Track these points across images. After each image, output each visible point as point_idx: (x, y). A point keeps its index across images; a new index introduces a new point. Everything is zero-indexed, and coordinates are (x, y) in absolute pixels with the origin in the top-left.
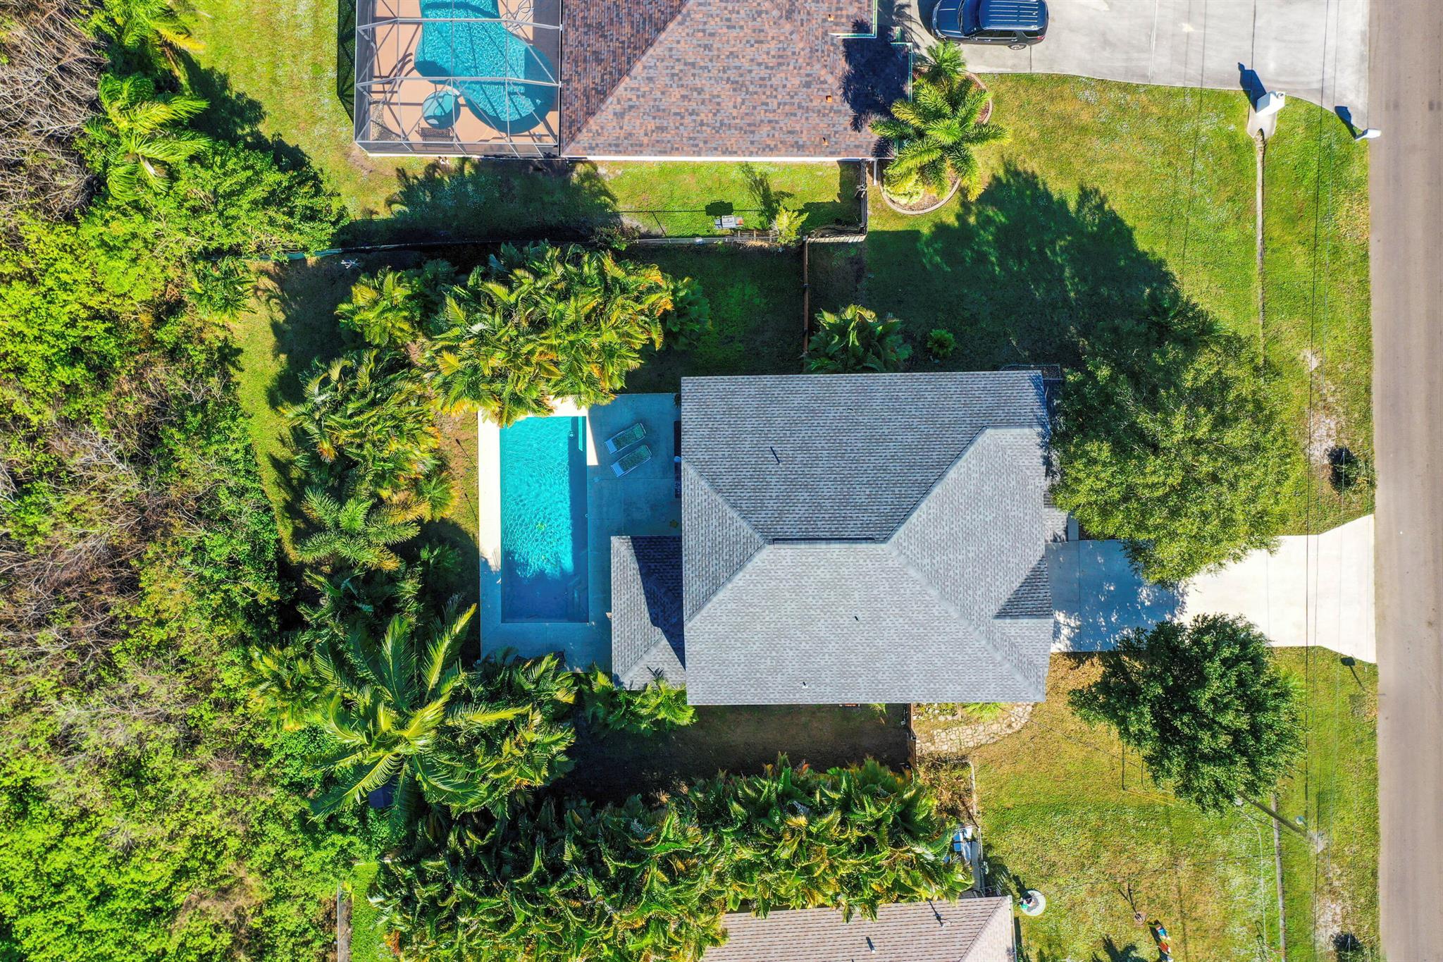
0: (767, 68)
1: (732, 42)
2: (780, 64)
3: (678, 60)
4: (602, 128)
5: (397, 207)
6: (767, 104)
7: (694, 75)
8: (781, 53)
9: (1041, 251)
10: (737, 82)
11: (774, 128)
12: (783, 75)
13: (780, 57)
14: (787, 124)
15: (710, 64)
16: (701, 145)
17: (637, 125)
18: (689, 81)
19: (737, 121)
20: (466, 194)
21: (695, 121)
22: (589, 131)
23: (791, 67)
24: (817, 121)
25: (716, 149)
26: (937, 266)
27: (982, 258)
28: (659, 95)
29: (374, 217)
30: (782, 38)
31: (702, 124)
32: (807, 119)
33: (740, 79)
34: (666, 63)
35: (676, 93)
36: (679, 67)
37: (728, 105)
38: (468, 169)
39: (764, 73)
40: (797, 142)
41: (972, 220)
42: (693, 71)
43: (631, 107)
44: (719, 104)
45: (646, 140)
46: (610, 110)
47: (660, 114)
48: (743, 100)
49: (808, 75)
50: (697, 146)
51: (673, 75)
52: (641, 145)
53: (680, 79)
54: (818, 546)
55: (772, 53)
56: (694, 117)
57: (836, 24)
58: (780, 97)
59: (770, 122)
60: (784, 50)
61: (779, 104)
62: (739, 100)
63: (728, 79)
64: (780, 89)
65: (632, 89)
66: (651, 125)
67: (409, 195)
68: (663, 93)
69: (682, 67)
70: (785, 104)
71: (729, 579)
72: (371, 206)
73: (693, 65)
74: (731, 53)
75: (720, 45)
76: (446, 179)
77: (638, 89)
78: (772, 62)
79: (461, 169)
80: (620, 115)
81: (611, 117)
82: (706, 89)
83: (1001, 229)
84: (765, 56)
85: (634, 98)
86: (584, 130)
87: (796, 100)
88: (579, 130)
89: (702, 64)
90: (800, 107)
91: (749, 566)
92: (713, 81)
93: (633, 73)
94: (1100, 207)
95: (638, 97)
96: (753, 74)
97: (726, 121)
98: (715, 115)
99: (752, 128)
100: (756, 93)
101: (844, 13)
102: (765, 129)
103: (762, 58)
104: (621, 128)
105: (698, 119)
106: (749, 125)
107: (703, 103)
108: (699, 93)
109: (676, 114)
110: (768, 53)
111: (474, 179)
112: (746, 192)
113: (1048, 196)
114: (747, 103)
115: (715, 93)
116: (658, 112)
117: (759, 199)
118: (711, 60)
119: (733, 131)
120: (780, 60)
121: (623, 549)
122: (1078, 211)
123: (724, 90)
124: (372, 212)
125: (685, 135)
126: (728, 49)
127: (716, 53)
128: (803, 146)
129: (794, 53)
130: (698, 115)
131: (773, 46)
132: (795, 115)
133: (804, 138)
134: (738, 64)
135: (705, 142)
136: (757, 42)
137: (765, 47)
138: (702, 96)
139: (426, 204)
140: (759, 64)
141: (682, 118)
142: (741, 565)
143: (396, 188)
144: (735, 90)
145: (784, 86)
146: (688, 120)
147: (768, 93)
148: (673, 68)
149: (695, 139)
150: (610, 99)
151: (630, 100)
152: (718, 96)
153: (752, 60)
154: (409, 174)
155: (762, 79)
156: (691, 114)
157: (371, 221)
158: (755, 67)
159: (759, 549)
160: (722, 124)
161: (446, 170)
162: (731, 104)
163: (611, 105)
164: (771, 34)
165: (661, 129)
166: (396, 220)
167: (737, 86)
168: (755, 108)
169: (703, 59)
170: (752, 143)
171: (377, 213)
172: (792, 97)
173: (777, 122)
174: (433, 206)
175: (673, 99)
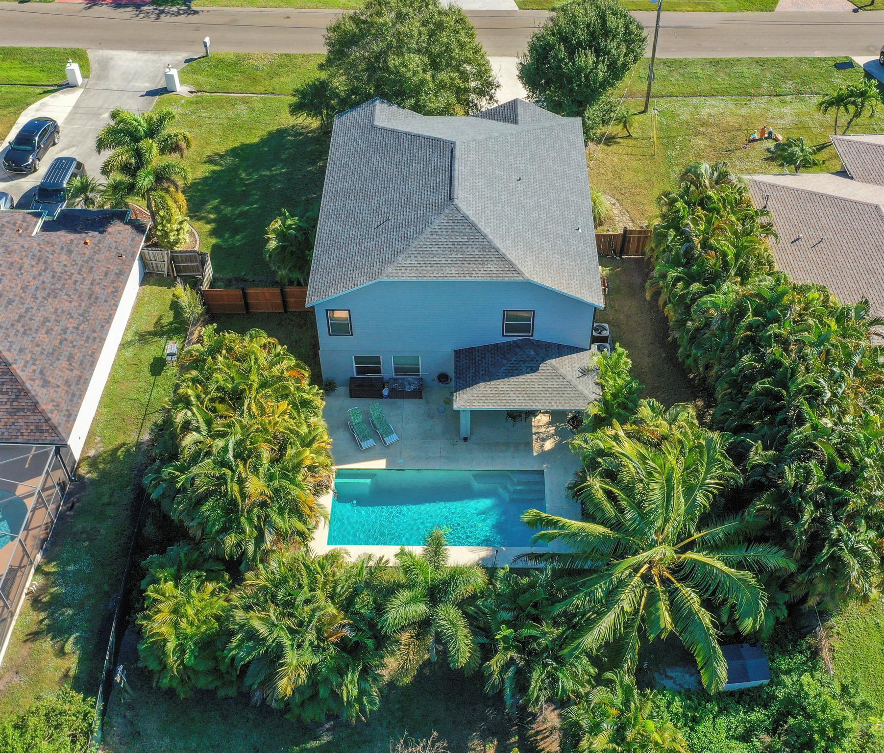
0: (45, 271)
1: (13, 285)
2: (45, 262)
3: (13, 325)
4: (53, 401)
5: (69, 647)
6: (76, 282)
7: (31, 319)
8: (36, 258)
9: (246, 185)
10: (49, 294)
11: (99, 284)
12: (55, 264)
13: (39, 260)
14: (97, 275)
15: (26, 306)
16: (95, 335)
17: (60, 372)
18: (35, 325)
19: (83, 304)
20: (75, 573)
21: (72, 332)
22: (52, 412)
23: (51, 257)
24: (103, 256)
25: (103, 327)
26: (243, 238)
27: (242, 214)
28: (39, 349)
29: (72, 673)
30: (24, 254)
31: (77, 329)
32: (98, 261)
33: (47, 291)
34: (12, 334)
35: (41, 336)
36: (19, 327)
37: (66, 306)
38: (52, 568)
39: (49, 274)
40: (116, 274)
41: (212, 216)
42: (27, 319)
43: (41, 372)
44: (63, 312)
45: (76, 372)
46: (38, 389)
47: (56, 354)
48: (66, 294)
49: (62, 248)
50: (95, 339)
51: (24, 333)
52: (80, 377)
53: (30, 329)
54: (456, 175)
55: (34, 263)
56: (68, 332)
57: (26, 229)
58: (73, 271)
59: (92, 284)
60: (34, 255)
61: (79, 273)
62: (65, 297)
63: (44, 298)
64: (67, 269)
65: (25, 366)
66: (64, 363)
67: (57, 631)
68: (38, 346)
69: (20, 325)
70: (80, 270)
71: (485, 237)
72: (59, 675)
73: (21, 316)
74: (22, 288)
75: (12, 294)
76: (52, 590)
77: (27, 362)
78: (41, 266)
79: (47, 574)
80: (46, 383)
81: (44, 391)
82: (46, 315)
83: (223, 202)
84: (34, 269)
85: (35, 367)
86: (50, 415)
87: (80, 263)
88: (47, 420)
89: (23, 310)
90: (87, 262)
91: (473, 218)
92: (42, 309)
93: (10, 361)
94: (221, 156)
95: (34, 364)
96: (47, 281)
97: (81, 312)
98: (72, 317)
99: (93, 298)
100: (64, 285)
101: (19, 222)
102: (97, 289)
103: (35, 272)
104: (58, 386)
105: (71, 329)
106: (90, 298)
107: (58, 321)
108: (49, 321)
109: (61, 343)
110: (33, 266)
111: (63, 564)
112: (147, 347)
113: (206, 178)
114: (70, 293)
115: (53, 310)
116: (54, 354)
117: (156, 339)
118: (23, 304)
119: (91, 310)
120: (42, 261)
121: (465, 396)
122: (222, 165)
123: (51, 305)
124: (66, 676)
125: (82, 343)
126: (18, 290)
127: (17, 298)
128: (120, 271)
129: (40, 251)
130: (67, 328)
131: (27, 262)
132: (92, 268)
133: (114, 268)
134: (34, 287)
135: (94, 331)
136: (20, 269)
137: (26, 266)
138: (52, 320)
139: (74, 614)
140: (40, 274)
141: (66, 340)
142: (473, 225)
143: (47, 644)
144: (55, 297)
145: (65, 266)
146: (69, 337)
147: (67, 277)
148: (18, 331)
149: (88, 338)
150: (28, 385)
151: (34, 371)
152: (57, 309)
153: (34, 278)
154: (34, 628)
155: (53, 277)
156: (65, 333)
157: (76, 678)
158: (41, 278)
159: (458, 210)
160: (82, 315)
161: (43, 589)
162: (67, 304)
163: (34, 387)
164: (17, 259)
165: (70, 358)
166: (83, 650)
167: (53, 294)
168: (76, 290)
169: (19, 308)
170: (106, 301)
171: (68, 670)
172: (77, 264)
173: (94, 280)
174: (80, 607)
175: (47, 340)
